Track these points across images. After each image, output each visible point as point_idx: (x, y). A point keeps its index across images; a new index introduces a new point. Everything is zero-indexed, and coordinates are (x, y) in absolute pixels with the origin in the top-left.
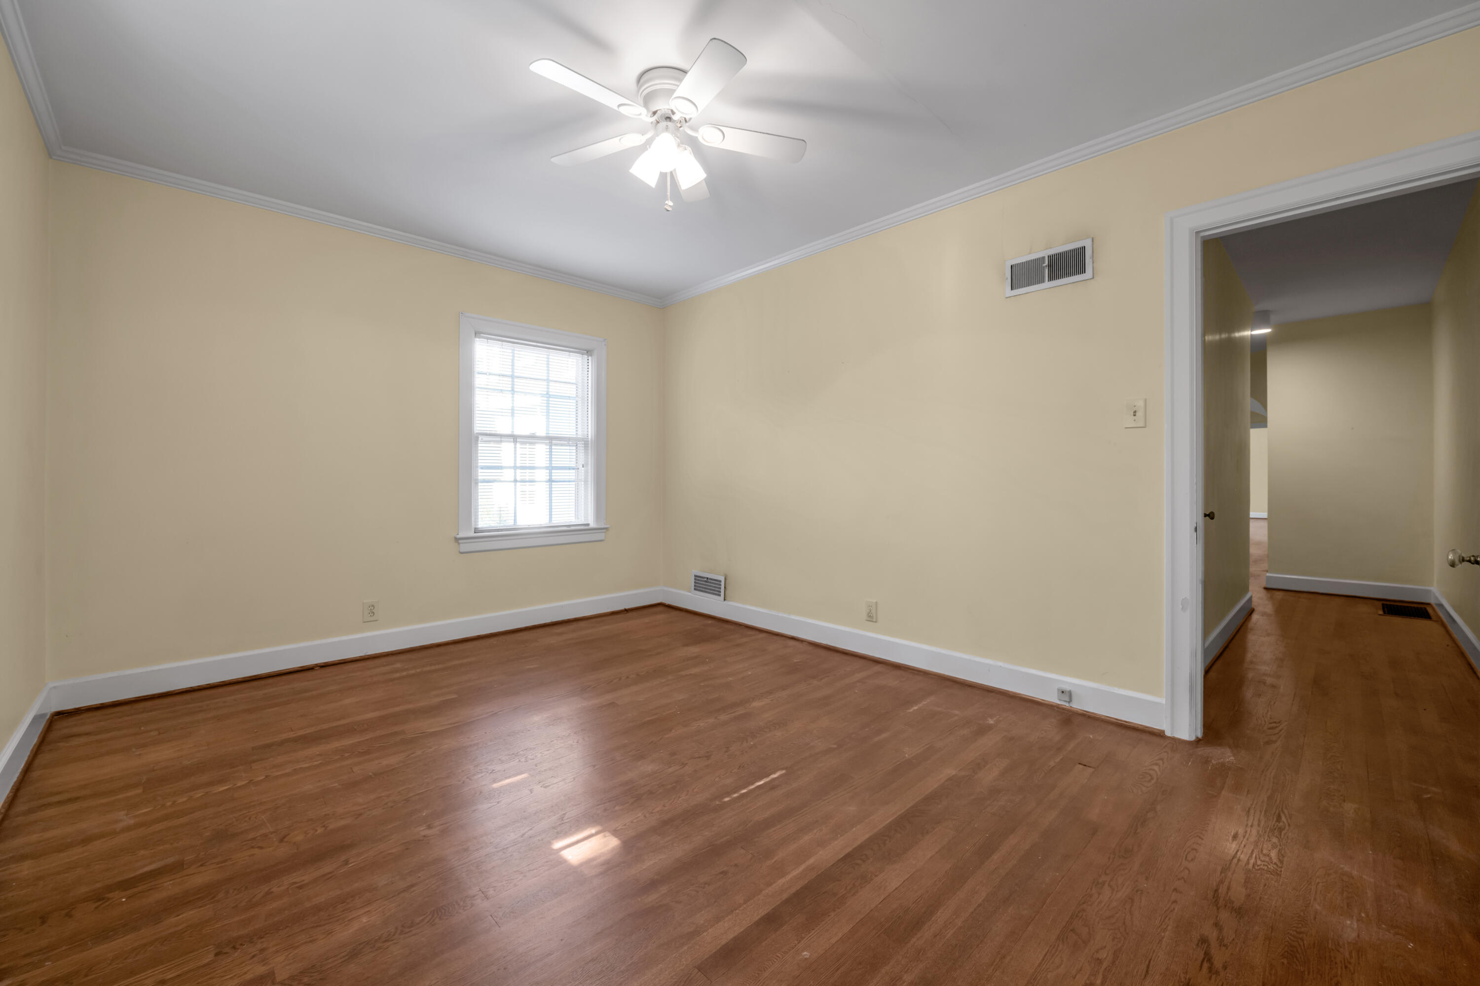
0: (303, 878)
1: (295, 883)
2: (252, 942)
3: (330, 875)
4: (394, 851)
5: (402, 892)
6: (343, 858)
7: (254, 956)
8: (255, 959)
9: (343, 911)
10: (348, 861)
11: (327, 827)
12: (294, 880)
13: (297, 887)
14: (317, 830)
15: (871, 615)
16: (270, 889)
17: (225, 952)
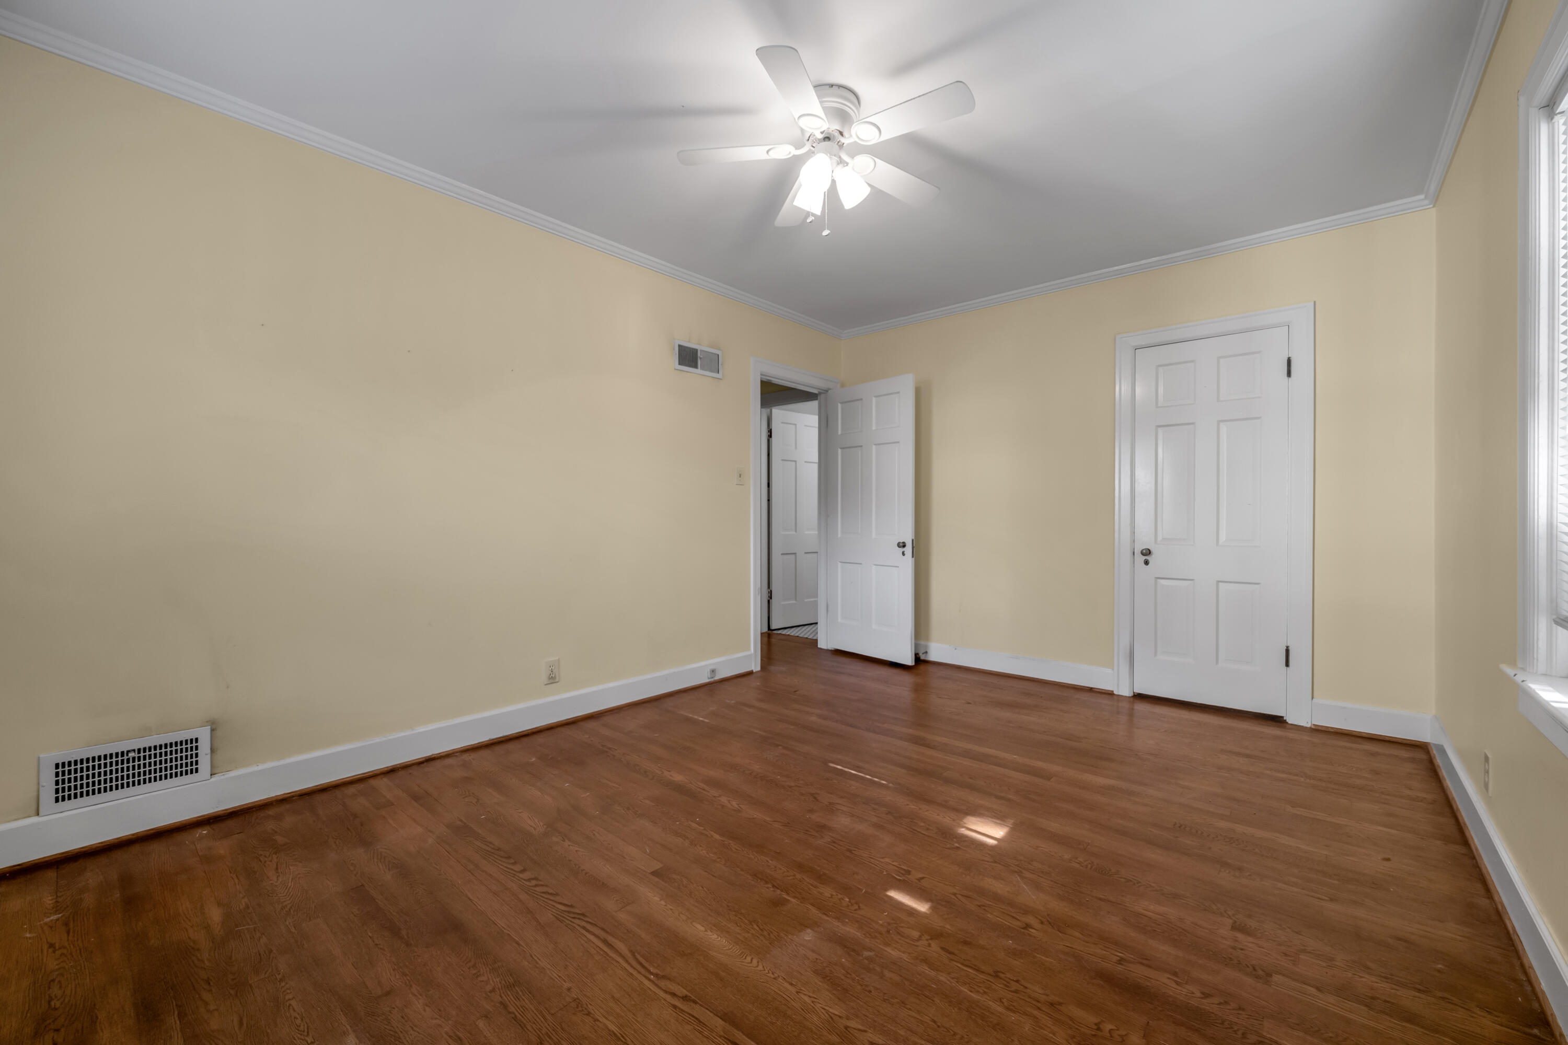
0: (1166, 981)
1: (1177, 983)
2: (1239, 961)
3: (1144, 962)
4: (1078, 934)
5: (1111, 902)
6: (1120, 968)
7: (1242, 949)
8: (1241, 947)
9: (1159, 925)
10: (1119, 960)
11: (1096, 1024)
12: (1175, 986)
13: (1178, 977)
14: (1110, 1031)
15: (553, 676)
16: (1202, 998)
17: (1263, 973)
